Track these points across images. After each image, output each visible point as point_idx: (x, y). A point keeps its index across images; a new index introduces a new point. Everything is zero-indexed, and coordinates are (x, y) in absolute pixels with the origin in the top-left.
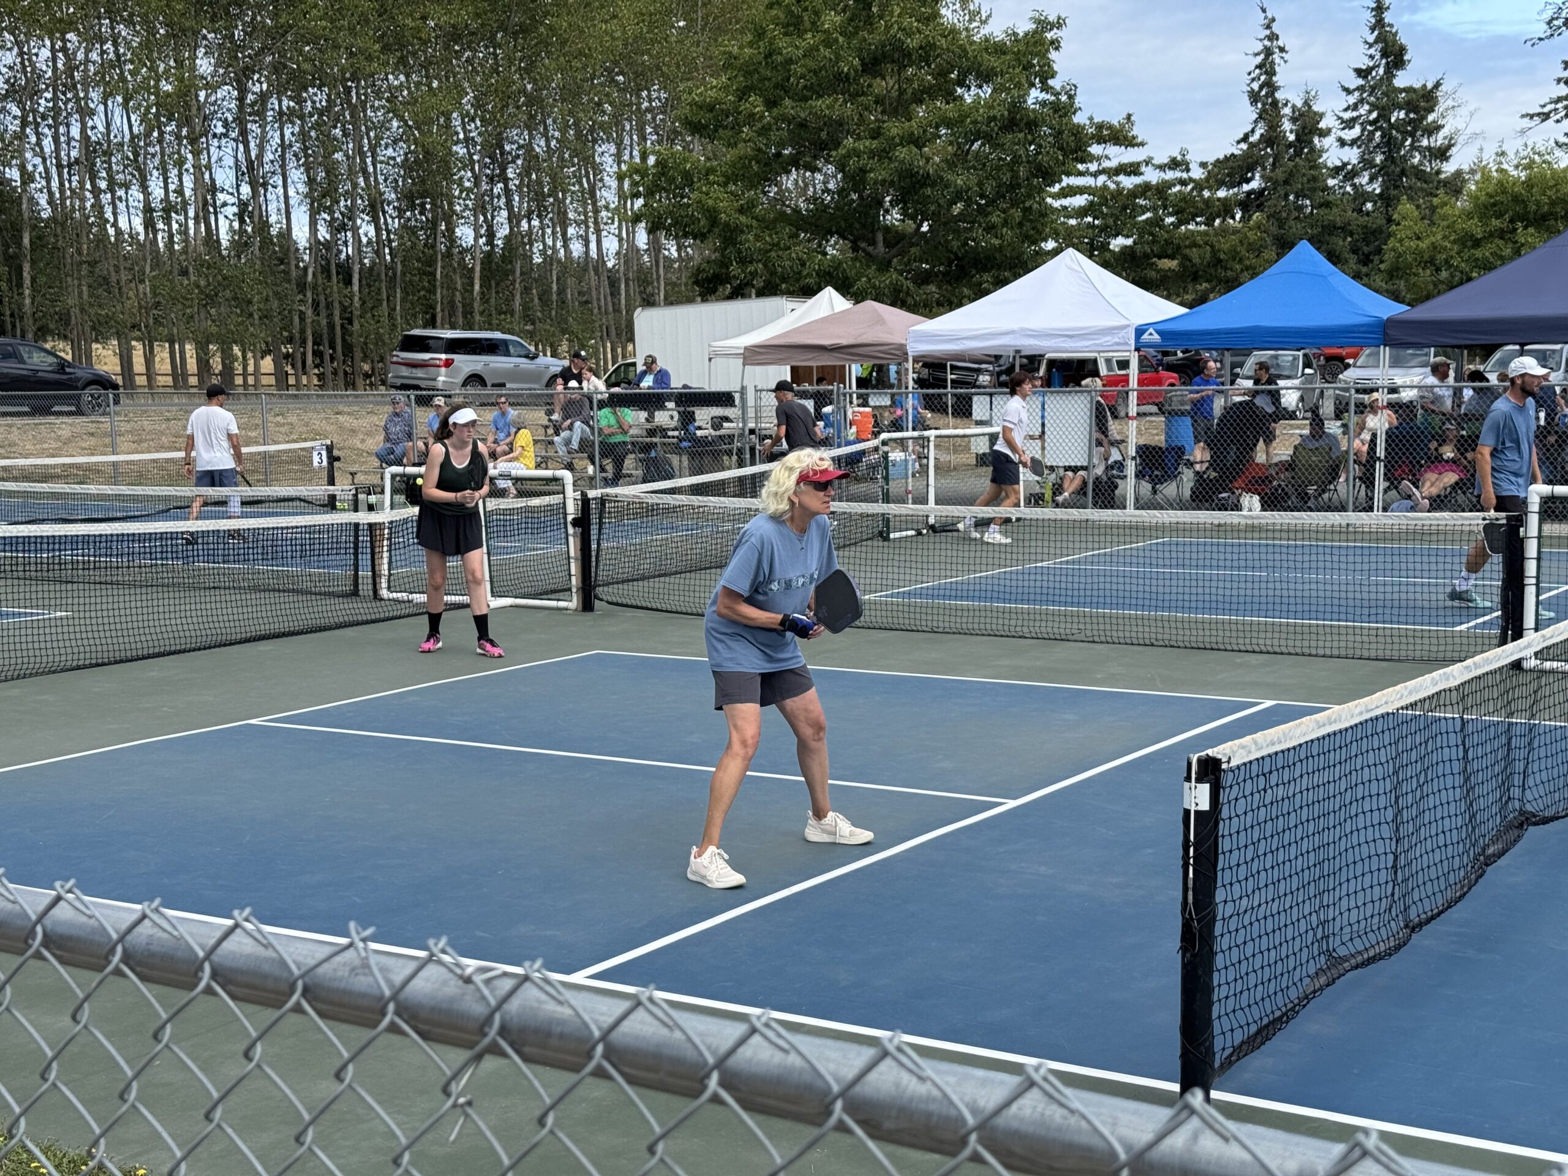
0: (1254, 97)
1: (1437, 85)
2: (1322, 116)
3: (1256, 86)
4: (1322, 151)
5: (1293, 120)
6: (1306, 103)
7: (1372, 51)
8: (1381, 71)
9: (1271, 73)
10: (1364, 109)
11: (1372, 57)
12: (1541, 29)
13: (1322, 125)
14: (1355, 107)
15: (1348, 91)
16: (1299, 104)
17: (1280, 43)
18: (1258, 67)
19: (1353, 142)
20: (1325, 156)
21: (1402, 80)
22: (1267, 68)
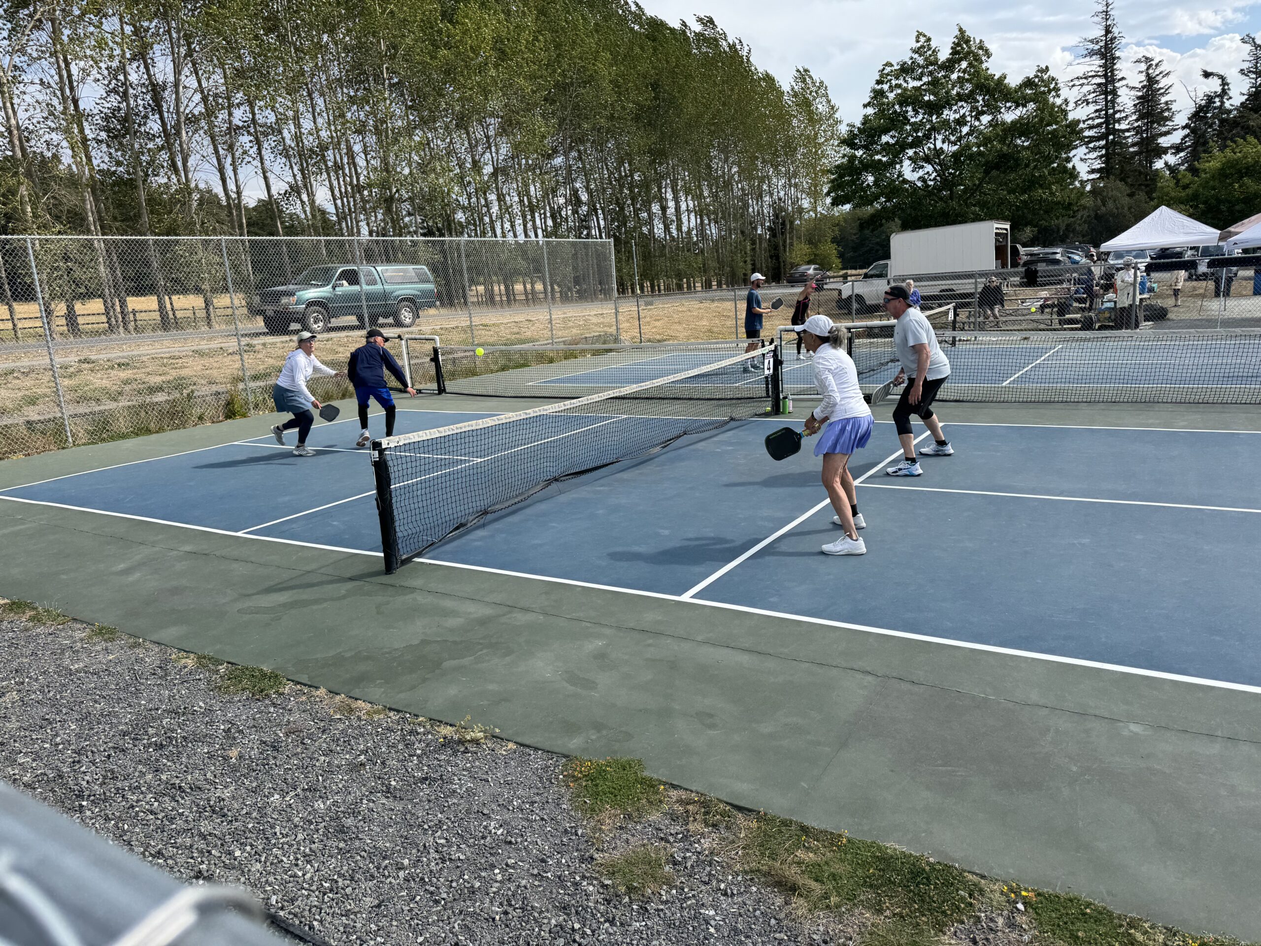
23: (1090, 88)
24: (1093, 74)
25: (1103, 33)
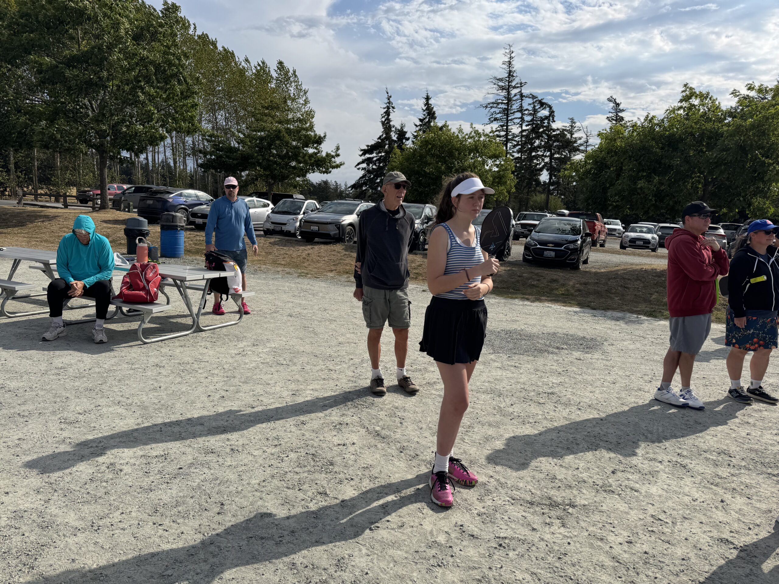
0: (383, 123)
2: (406, 132)
3: (383, 120)
5: (396, 133)
6: (401, 127)
7: (424, 113)
8: (427, 120)
9: (389, 115)
11: (424, 115)
13: (407, 136)
15: (416, 126)
16: (399, 128)
17: (393, 106)
18: (384, 113)
22: (387, 113)
23: (497, 111)
24: (500, 101)
25: (507, 75)
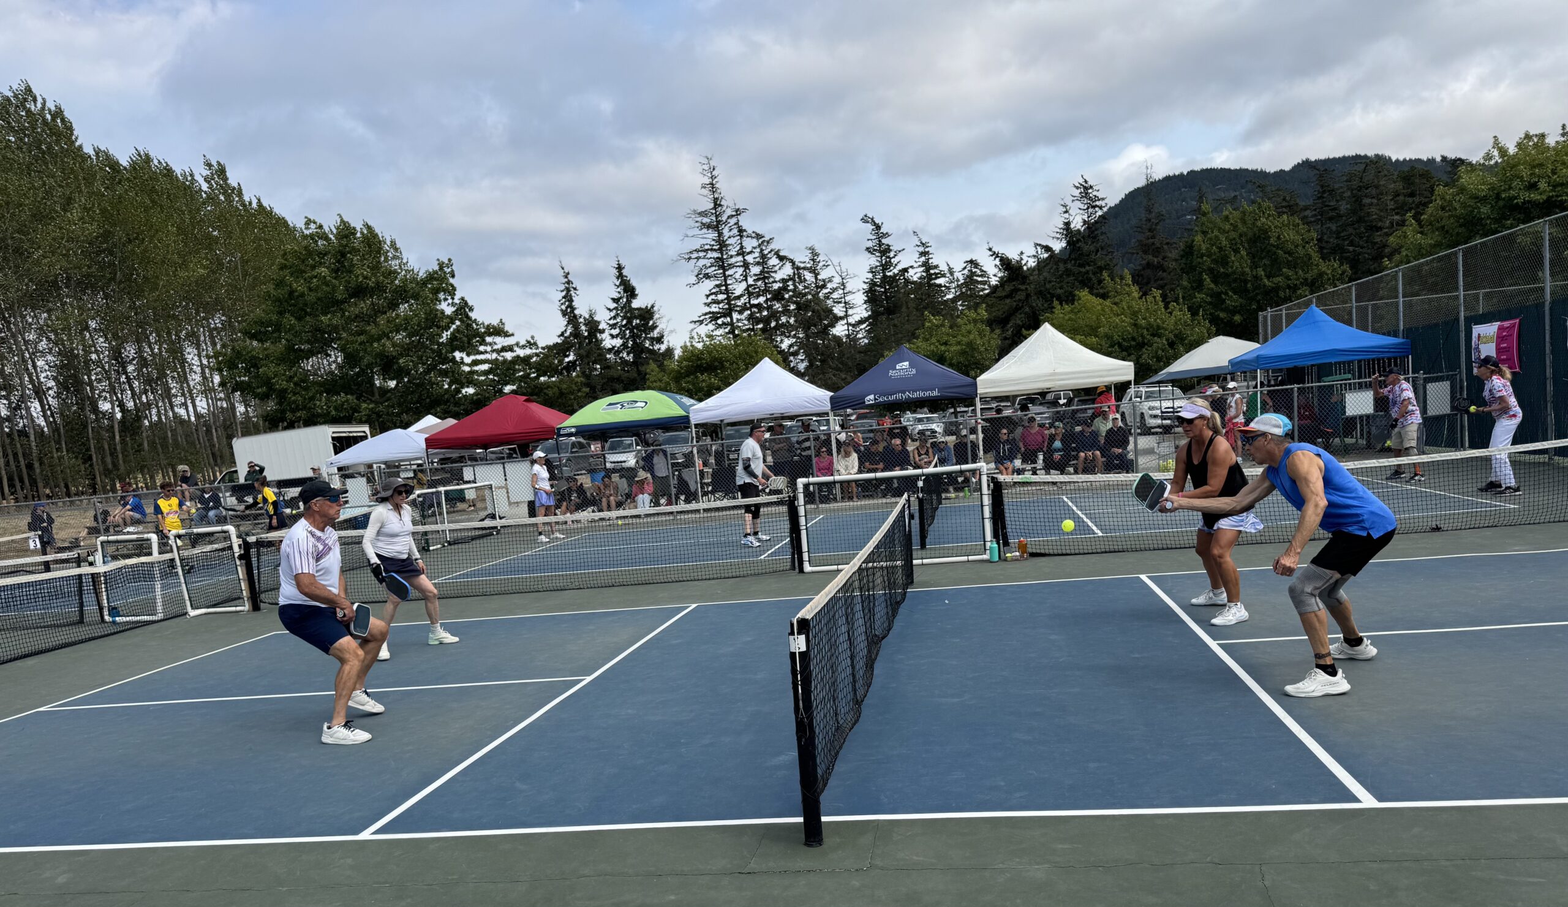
1: (653, 307)
2: (599, 322)
3: (564, 307)
4: (602, 340)
5: (585, 324)
6: (591, 316)
7: (619, 290)
8: (625, 300)
9: (571, 301)
10: (619, 319)
11: (619, 292)
12: (693, 279)
13: (601, 327)
14: (614, 318)
15: (610, 310)
16: (587, 316)
17: (574, 286)
18: (564, 297)
19: (617, 336)
20: (604, 343)
21: (635, 304)
22: (568, 298)
23: (708, 263)
24: (707, 247)
25: (712, 205)
